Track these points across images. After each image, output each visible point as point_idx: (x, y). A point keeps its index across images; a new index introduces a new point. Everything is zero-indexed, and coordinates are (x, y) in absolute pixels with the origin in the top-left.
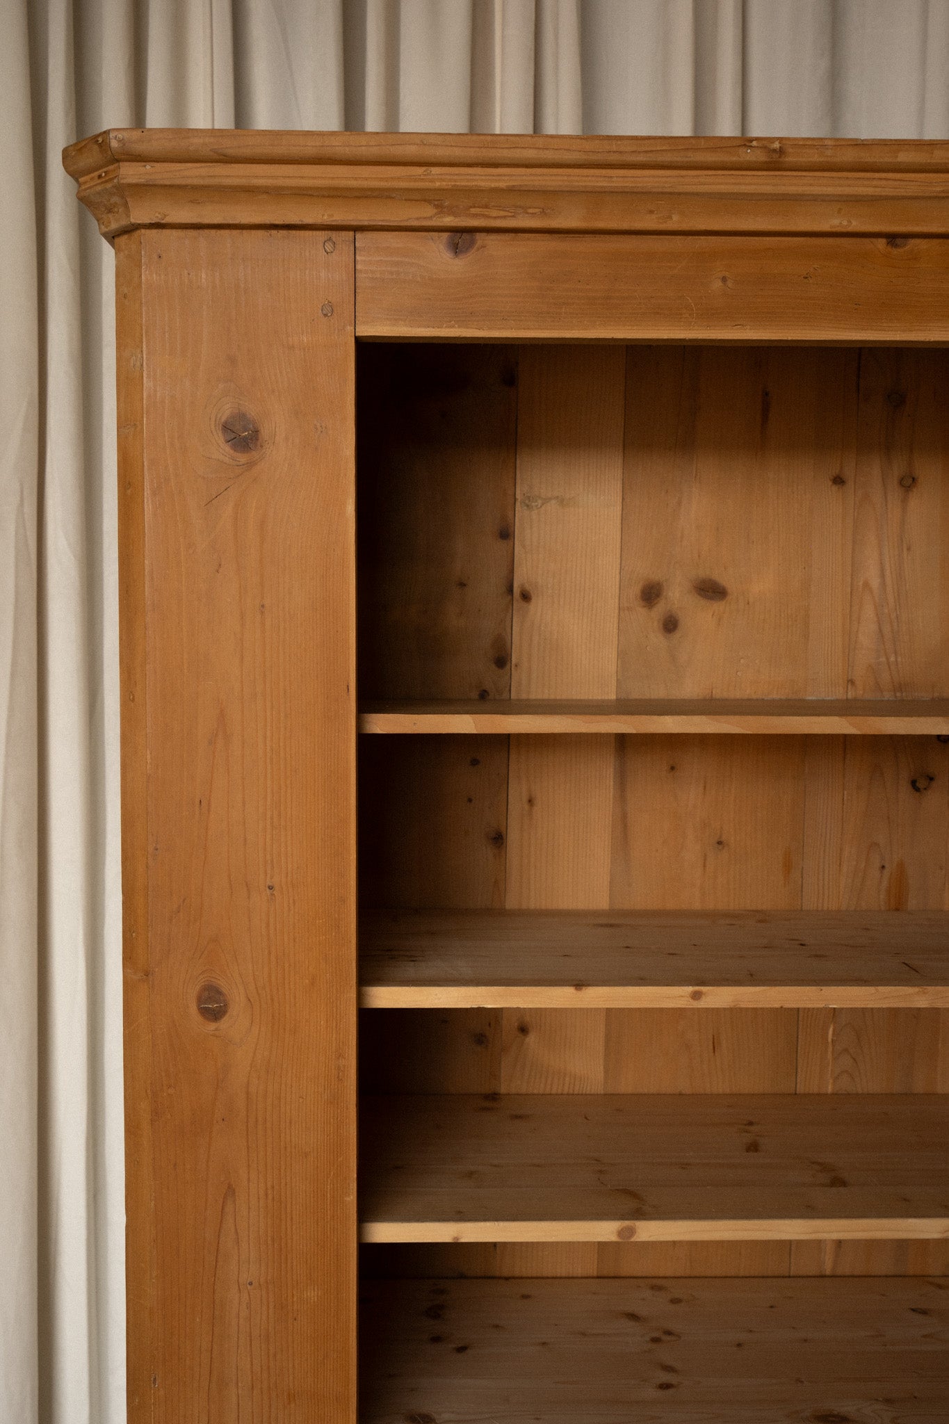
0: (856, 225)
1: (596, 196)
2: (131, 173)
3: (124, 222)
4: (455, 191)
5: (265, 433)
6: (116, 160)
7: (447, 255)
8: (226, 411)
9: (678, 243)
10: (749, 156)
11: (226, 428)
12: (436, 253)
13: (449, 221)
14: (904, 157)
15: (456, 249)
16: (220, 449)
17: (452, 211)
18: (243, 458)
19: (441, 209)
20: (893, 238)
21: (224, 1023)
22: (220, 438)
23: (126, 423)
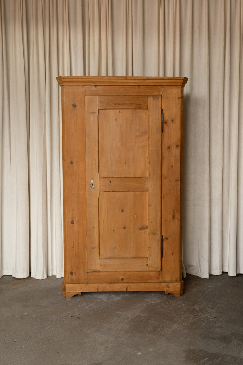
0: (135, 85)
1: (109, 82)
2: (63, 80)
3: (62, 85)
4: (95, 82)
5: (77, 105)
6: (62, 79)
7: (94, 88)
8: (73, 103)
9: (117, 87)
10: (124, 78)
11: (73, 105)
12: (93, 87)
13: (94, 84)
14: (139, 78)
15: (95, 87)
16: (72, 107)
17: (95, 83)
18: (74, 108)
19: (94, 83)
20: (138, 86)
21: (73, 165)
22: (72, 106)
23: (62, 105)
